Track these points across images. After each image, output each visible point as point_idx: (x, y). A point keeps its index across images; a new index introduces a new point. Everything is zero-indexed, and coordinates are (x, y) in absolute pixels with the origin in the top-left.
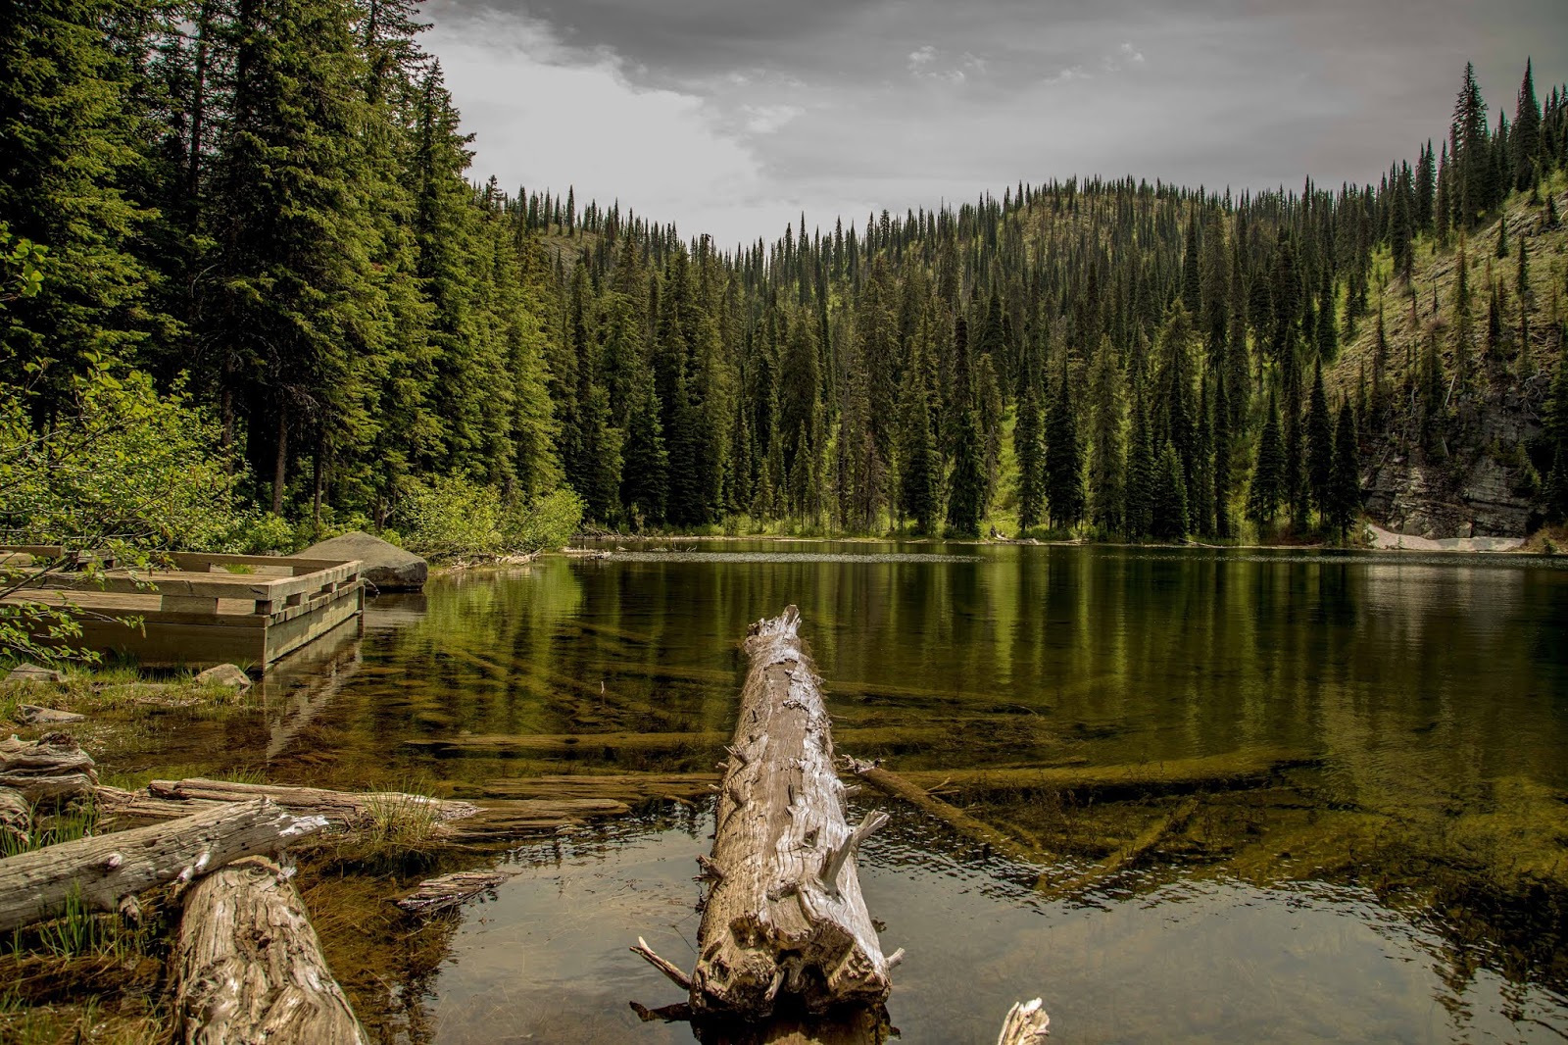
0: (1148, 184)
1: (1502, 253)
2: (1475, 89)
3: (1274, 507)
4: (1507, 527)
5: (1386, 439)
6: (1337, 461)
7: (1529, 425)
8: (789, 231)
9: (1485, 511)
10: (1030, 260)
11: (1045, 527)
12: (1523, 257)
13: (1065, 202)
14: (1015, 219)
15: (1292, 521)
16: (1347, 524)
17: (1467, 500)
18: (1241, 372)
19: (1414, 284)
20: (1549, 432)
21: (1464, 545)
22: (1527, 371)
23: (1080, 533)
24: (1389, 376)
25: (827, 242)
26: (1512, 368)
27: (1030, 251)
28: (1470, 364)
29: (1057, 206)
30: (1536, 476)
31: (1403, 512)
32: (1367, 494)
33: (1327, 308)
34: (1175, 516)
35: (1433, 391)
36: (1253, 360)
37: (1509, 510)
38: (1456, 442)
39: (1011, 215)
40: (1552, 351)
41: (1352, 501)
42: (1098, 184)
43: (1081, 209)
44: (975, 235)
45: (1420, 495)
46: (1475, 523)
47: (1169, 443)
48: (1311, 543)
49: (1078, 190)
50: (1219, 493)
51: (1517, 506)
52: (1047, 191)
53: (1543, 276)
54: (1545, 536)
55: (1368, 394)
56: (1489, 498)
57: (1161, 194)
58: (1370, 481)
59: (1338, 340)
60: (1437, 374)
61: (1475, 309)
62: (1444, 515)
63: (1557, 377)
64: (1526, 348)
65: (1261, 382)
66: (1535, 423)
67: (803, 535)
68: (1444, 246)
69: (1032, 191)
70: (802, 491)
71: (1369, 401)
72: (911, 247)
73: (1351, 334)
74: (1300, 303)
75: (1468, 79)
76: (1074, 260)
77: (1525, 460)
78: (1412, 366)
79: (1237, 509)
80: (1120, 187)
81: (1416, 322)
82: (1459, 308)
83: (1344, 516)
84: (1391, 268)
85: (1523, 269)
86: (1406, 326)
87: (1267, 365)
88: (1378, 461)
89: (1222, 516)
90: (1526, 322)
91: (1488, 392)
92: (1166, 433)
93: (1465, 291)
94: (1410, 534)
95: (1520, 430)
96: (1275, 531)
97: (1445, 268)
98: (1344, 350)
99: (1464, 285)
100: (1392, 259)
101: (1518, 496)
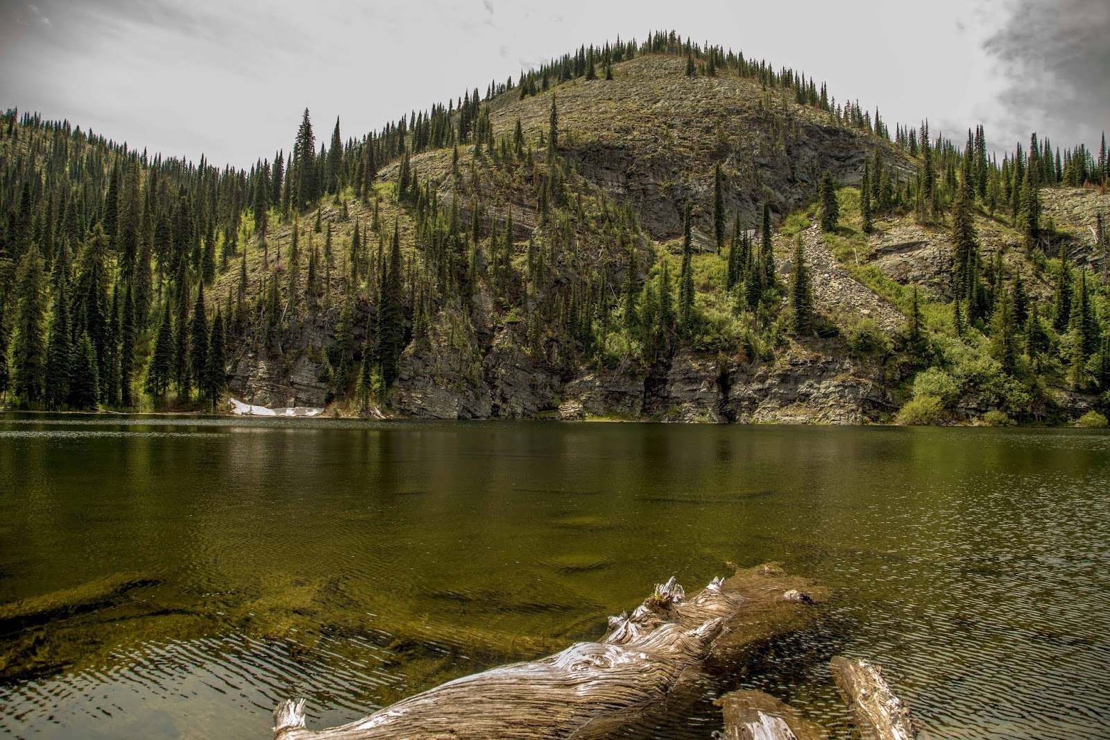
1: (318, 230)
2: (309, 125)
3: (165, 385)
4: (314, 401)
5: (244, 340)
6: (211, 354)
7: (328, 338)
9: (302, 390)
12: (329, 235)
13: (5, 127)
15: (179, 394)
16: (217, 398)
17: (292, 383)
18: (145, 285)
19: (266, 241)
20: (338, 343)
21: (290, 412)
22: (329, 302)
24: (248, 299)
26: (320, 302)
28: (297, 296)
30: (331, 370)
31: (253, 390)
32: (231, 378)
33: (210, 247)
34: (88, 390)
35: (275, 312)
36: (155, 277)
37: (316, 390)
38: (287, 346)
40: (342, 294)
41: (221, 382)
43: (20, 137)
45: (264, 379)
46: (296, 398)
47: (85, 333)
48: (192, 411)
49: (18, 121)
50: (124, 373)
51: (321, 388)
53: (339, 248)
54: (335, 407)
55: (234, 309)
56: (305, 382)
57: (92, 141)
58: (232, 368)
59: (216, 271)
60: (277, 300)
61: (301, 262)
62: (278, 393)
63: (344, 310)
64: (328, 291)
65: (160, 293)
66: (332, 337)
68: (286, 219)
71: (234, 315)
73: (225, 268)
74: (193, 241)
75: (306, 118)
77: (326, 360)
78: (262, 294)
79: (138, 386)
80: (57, 127)
81: (266, 267)
82: (292, 260)
83: (215, 392)
84: (254, 227)
85: (328, 242)
86: (260, 267)
87: (166, 282)
88: (238, 355)
89: (126, 390)
90: (328, 274)
91: (306, 315)
92: (83, 325)
93: (296, 250)
94: (258, 405)
95: (323, 341)
96: (166, 402)
97: (286, 233)
98: (220, 278)
99: (295, 246)
100: (254, 222)
101: (321, 381)
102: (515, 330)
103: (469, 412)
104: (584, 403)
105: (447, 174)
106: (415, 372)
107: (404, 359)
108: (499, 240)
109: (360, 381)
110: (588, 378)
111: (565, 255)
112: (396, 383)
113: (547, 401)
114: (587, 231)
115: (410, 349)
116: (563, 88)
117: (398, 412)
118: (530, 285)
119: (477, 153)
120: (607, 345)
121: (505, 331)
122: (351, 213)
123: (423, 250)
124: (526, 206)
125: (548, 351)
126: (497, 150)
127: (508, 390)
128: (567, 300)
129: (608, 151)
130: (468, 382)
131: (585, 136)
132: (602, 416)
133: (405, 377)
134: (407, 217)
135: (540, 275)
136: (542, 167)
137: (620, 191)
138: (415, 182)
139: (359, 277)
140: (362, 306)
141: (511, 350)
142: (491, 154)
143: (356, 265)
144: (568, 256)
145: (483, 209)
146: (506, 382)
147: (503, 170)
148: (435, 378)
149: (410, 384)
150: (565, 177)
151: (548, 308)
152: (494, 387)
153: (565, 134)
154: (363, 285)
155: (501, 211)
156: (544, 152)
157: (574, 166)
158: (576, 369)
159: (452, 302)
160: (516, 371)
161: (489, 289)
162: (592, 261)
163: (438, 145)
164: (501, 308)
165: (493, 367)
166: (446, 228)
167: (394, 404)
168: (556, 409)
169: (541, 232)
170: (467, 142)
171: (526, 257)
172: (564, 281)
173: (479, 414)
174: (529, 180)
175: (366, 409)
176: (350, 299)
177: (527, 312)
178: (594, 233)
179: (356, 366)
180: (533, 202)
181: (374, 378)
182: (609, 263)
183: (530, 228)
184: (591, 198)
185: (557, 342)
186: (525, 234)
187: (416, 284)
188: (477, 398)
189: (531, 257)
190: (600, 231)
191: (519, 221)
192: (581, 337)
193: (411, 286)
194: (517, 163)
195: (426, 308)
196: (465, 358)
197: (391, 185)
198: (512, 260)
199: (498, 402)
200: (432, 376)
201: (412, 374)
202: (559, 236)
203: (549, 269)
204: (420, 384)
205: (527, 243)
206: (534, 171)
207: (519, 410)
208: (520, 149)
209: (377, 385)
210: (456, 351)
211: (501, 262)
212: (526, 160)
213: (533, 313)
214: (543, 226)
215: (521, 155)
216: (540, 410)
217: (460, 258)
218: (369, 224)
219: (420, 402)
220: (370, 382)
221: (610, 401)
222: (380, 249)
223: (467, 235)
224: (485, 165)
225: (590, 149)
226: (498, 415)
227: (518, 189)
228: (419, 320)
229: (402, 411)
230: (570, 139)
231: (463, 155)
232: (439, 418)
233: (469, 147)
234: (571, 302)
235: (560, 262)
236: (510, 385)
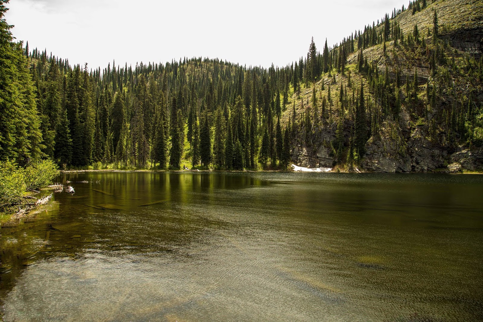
0: (223, 61)
1: (323, 89)
2: (314, 44)
3: (266, 159)
4: (328, 165)
5: (296, 139)
6: (284, 146)
7: (332, 137)
8: (109, 65)
9: (322, 160)
10: (188, 81)
11: (200, 165)
12: (329, 91)
13: (198, 64)
14: (183, 67)
15: (272, 163)
16: (287, 164)
17: (318, 157)
18: (255, 118)
19: (301, 96)
20: (337, 139)
21: (318, 170)
22: (332, 121)
23: (211, 167)
24: (296, 121)
25: (122, 70)
26: (328, 121)
27: (188, 78)
28: (317, 119)
29: (196, 65)
30: (334, 151)
31: (301, 160)
32: (292, 155)
33: (278, 101)
34: (239, 162)
35: (308, 126)
36: (258, 115)
37: (328, 160)
38: (314, 141)
39: (182, 66)
40: (337, 117)
41: (288, 157)
42: (208, 59)
43: (203, 66)
44: (171, 72)
45: (305, 156)
46: (320, 164)
47: (238, 140)
48: (277, 170)
49: (202, 61)
50: (251, 155)
51: (330, 159)
52: (193, 60)
53: (334, 96)
54: (338, 167)
55: (291, 126)
56: (323, 157)
57: (227, 64)
58: (292, 151)
59: (281, 110)
60: (309, 121)
61: (318, 104)
62: (312, 161)
63: (339, 124)
64: (331, 116)
65: (260, 122)
66: (334, 136)
67: (121, 169)
68: (307, 86)
69: (188, 60)
70: (121, 154)
71: (291, 128)
72: (150, 74)
73: (285, 109)
74: (271, 99)
75: (312, 41)
76: (201, 81)
77: (332, 147)
78: (302, 119)
79: (256, 159)
80: (215, 60)
81: (302, 107)
82: (314, 103)
83: (286, 162)
84: (293, 91)
85: (329, 94)
86: (300, 107)
87: (262, 117)
88: (294, 146)
89: (252, 162)
90: (331, 108)
91: (322, 127)
92: (237, 136)
93: (315, 99)
94: (303, 167)
95: (330, 138)
96: (267, 166)
97: (308, 92)
98: (283, 113)
99: (315, 97)
100: (293, 88)
101: (330, 156)
102: (422, 129)
103: (401, 169)
104: (462, 164)
105: (381, 57)
106: (373, 151)
107: (368, 145)
108: (410, 85)
109: (348, 156)
110: (464, 151)
111: (447, 89)
112: (365, 156)
113: (440, 163)
114: (459, 76)
115: (371, 140)
116: (437, 4)
117: (366, 170)
118: (428, 106)
119: (395, 45)
120: (475, 134)
121: (417, 130)
122: (337, 80)
123: (373, 94)
124: (423, 67)
125: (440, 138)
126: (405, 41)
127: (419, 158)
128: (450, 112)
129: (468, 32)
130: (400, 154)
131: (453, 27)
132: (473, 171)
133: (369, 153)
134: (364, 79)
135: (434, 101)
136: (431, 46)
137: (477, 52)
138: (366, 62)
139: (344, 108)
140: (347, 122)
141: (420, 138)
142: (402, 44)
143: (343, 103)
144: (449, 90)
145: (401, 71)
146: (418, 155)
147: (409, 51)
148: (383, 153)
149: (371, 156)
150: (444, 50)
151: (439, 117)
152: (412, 157)
153: (441, 28)
154: (347, 112)
155: (410, 71)
156: (431, 38)
157: (448, 43)
158: (457, 146)
159: (389, 117)
160: (423, 149)
161: (408, 109)
162: (463, 91)
163: (374, 44)
164: (414, 119)
165: (411, 147)
166: (384, 82)
167: (364, 166)
168: (446, 167)
169: (432, 79)
170: (389, 40)
171: (425, 92)
172: (447, 103)
173: (406, 170)
174: (424, 54)
175: (351, 168)
176: (341, 119)
177: (428, 119)
178: (462, 76)
179: (345, 149)
180: (427, 64)
181: (355, 154)
182: (473, 91)
183: (427, 78)
184: (460, 58)
185: (445, 133)
186: (424, 81)
187: (371, 110)
188: (405, 163)
189: (428, 92)
190: (467, 75)
191: (420, 75)
192: (459, 130)
193: (369, 111)
194: (417, 46)
195: (377, 120)
196: (398, 144)
197: (355, 66)
198: (418, 95)
199: (414, 164)
200: (382, 153)
201: (372, 152)
202: (442, 80)
203: (438, 97)
204: (376, 156)
205: (425, 86)
206: (426, 49)
207: (426, 168)
208: (418, 39)
209: (356, 157)
210: (393, 140)
211: (412, 96)
212: (421, 44)
213: (431, 120)
214: (433, 76)
215: (419, 42)
216: (436, 168)
217: (392, 96)
218: (347, 84)
219: (376, 165)
220: (353, 156)
221: (477, 163)
222: (353, 95)
223: (394, 84)
224: (400, 49)
225: (457, 33)
226: (414, 171)
227: (418, 59)
228: (375, 126)
229: (368, 169)
230: (445, 30)
231: (388, 46)
232: (386, 172)
233: (391, 42)
234: (452, 113)
235: (444, 93)
236: (420, 156)
